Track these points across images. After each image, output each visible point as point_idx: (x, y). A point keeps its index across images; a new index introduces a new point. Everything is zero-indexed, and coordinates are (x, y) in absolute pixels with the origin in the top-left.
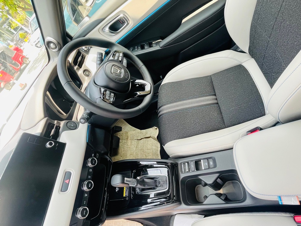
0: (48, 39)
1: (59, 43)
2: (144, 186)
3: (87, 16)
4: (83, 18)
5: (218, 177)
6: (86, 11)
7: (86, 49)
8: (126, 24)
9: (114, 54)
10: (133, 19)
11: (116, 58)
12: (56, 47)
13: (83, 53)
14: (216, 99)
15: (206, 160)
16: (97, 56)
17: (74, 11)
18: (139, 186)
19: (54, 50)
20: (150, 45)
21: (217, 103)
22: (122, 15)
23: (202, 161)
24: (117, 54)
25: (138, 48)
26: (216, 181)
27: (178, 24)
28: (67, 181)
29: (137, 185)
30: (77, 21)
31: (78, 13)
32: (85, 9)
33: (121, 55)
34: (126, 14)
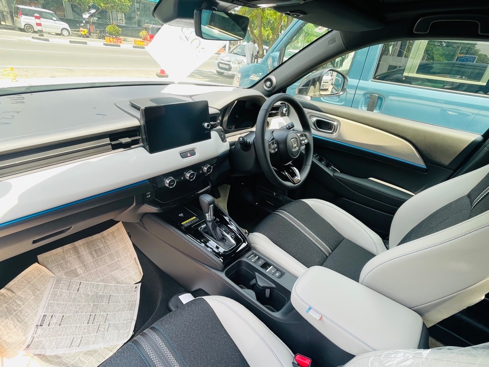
0: (273, 78)
1: (275, 87)
2: (213, 229)
3: (311, 97)
4: (306, 94)
5: (271, 289)
6: (313, 94)
7: (284, 112)
8: (331, 131)
9: (302, 135)
10: (340, 134)
11: (301, 138)
12: (269, 87)
13: (279, 111)
14: (330, 254)
15: (276, 270)
16: (289, 124)
17: (307, 85)
18: (210, 224)
19: (265, 88)
20: (328, 166)
21: (327, 257)
22: (335, 123)
23: (272, 267)
24: (304, 138)
25: (317, 156)
26: (265, 288)
27: (365, 176)
28: (189, 155)
29: (209, 221)
30: (301, 92)
31: (307, 88)
32: (314, 92)
33: (306, 141)
34: (339, 126)
